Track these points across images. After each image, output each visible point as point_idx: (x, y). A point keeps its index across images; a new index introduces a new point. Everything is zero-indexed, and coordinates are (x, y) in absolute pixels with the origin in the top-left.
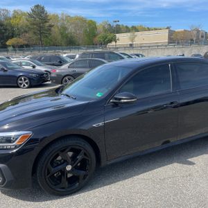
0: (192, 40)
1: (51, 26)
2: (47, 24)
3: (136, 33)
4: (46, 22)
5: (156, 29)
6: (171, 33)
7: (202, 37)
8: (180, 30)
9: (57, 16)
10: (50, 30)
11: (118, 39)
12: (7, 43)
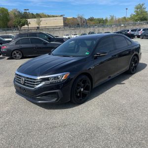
0: (78, 24)
3: (41, 19)
5: (53, 16)
6: (65, 19)
7: (84, 22)
8: (70, 18)
11: (30, 23)
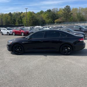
4: (70, 12)
9: (77, 8)
10: (71, 15)
12: (55, 21)
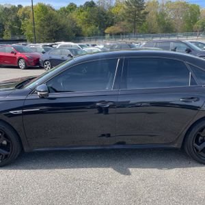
1: (146, 13)
2: (142, 12)
4: (142, 9)
9: (157, 2)
10: (144, 17)
12: (106, 31)
